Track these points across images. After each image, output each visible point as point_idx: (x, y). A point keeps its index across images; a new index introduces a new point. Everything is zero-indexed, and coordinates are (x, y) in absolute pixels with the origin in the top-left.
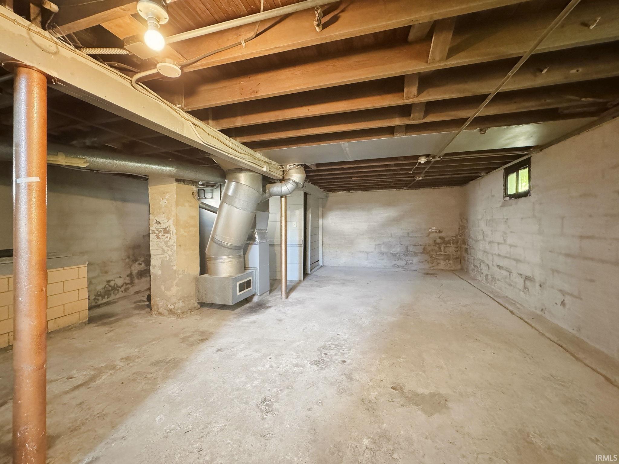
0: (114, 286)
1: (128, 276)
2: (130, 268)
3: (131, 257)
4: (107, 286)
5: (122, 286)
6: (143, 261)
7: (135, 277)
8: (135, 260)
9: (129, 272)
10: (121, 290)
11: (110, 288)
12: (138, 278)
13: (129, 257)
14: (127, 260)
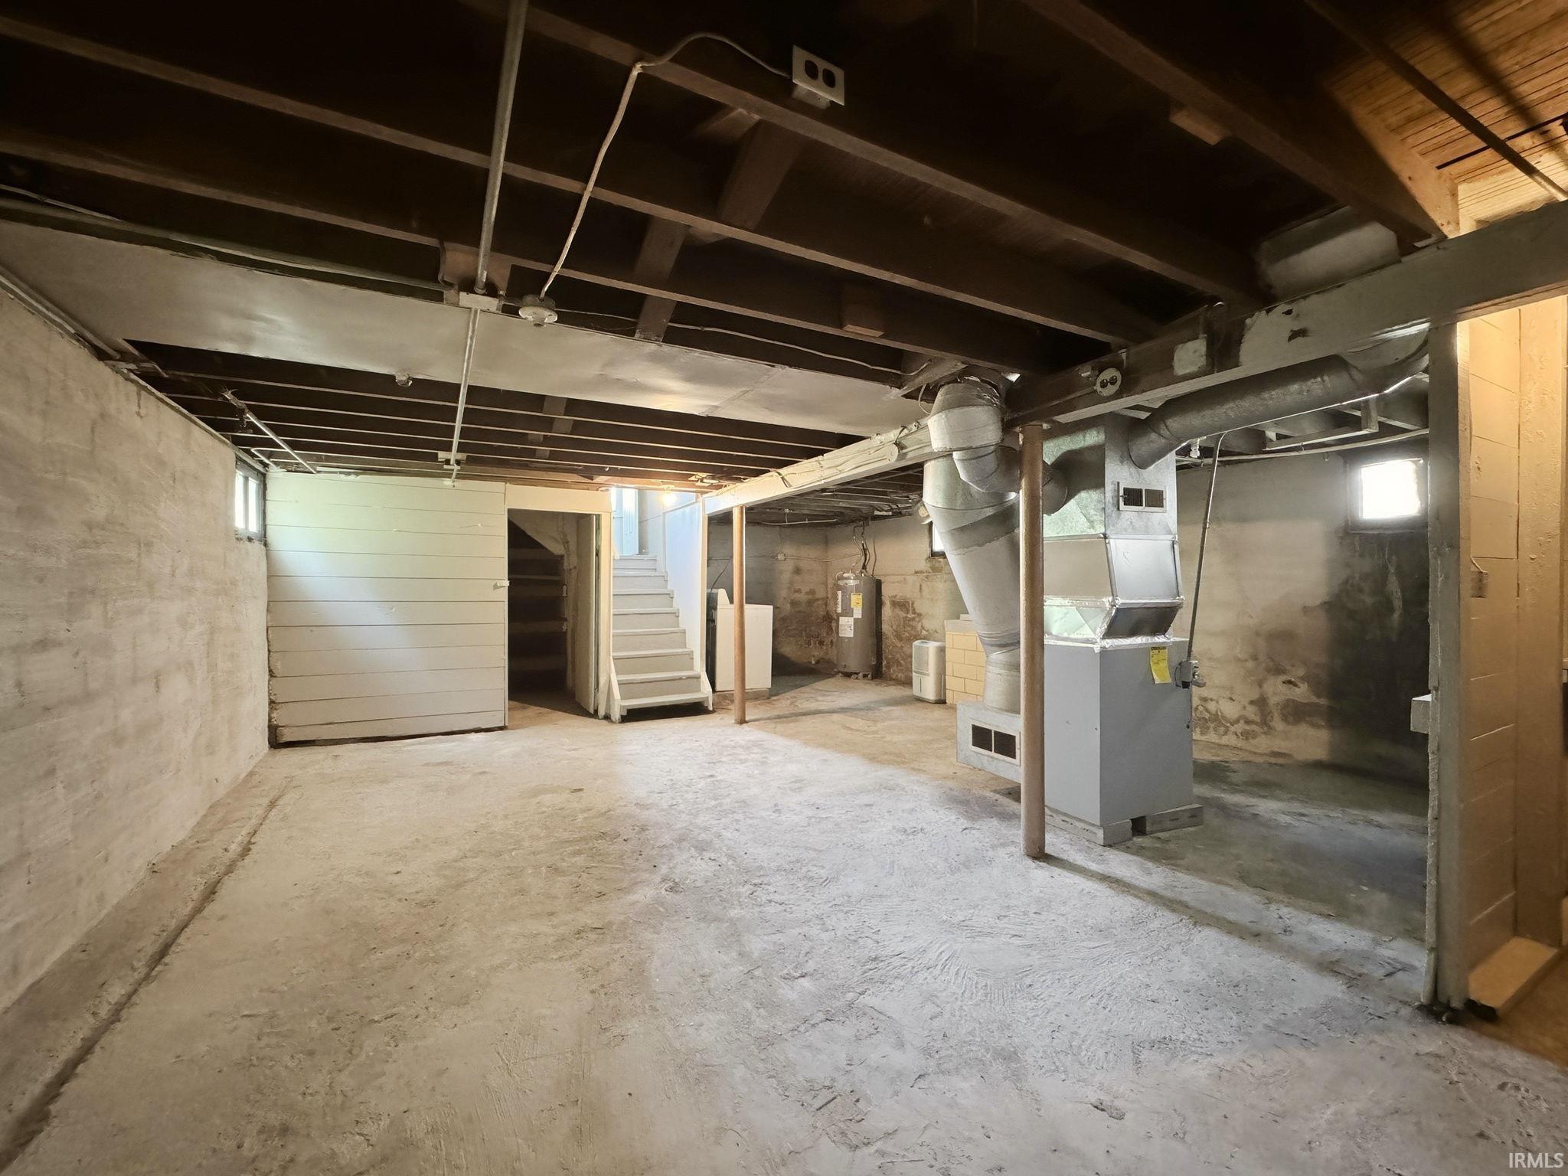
0: (1217, 712)
1: (1252, 702)
2: (1260, 686)
3: (1262, 657)
4: (1201, 708)
5: (1237, 721)
6: (1303, 679)
7: (1276, 715)
8: (1278, 671)
9: (1255, 696)
10: (1232, 729)
11: (1207, 716)
12: (1285, 718)
13: (1255, 658)
14: (1250, 664)
